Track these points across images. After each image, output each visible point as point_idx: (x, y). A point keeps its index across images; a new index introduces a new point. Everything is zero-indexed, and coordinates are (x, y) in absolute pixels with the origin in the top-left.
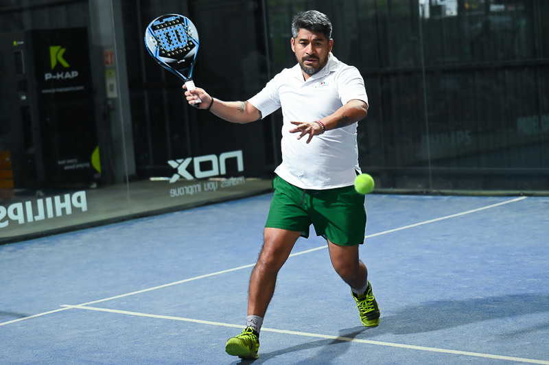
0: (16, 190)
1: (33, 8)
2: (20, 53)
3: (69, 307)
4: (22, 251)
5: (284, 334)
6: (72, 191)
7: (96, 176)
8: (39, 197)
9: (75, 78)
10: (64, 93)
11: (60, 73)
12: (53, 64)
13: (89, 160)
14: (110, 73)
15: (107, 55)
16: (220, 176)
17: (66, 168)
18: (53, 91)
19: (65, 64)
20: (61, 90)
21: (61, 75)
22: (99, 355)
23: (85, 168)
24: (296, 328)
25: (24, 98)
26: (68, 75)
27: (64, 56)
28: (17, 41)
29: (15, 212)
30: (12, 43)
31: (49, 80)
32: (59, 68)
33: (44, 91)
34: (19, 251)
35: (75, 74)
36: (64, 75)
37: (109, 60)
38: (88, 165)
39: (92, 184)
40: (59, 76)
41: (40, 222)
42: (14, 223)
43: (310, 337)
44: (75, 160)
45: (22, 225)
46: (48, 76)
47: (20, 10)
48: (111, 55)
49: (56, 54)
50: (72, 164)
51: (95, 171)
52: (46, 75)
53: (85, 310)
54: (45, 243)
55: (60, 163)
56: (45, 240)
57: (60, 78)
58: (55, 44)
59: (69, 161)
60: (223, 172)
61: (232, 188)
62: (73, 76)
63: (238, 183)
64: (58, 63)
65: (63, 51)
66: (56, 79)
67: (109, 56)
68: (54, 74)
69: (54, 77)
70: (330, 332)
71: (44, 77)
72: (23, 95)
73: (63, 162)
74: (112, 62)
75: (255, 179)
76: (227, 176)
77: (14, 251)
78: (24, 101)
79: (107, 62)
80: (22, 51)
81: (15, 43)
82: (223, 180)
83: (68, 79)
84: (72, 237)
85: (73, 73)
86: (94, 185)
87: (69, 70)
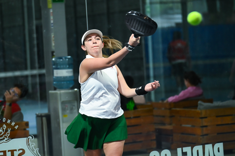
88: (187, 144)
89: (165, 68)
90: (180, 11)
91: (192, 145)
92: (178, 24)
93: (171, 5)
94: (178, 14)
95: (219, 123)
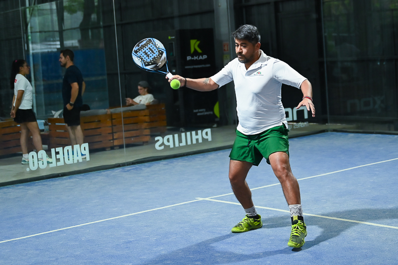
0: (168, 127)
1: (181, 16)
2: (172, 43)
3: (201, 199)
4: (171, 164)
5: (333, 220)
6: (202, 128)
7: (217, 120)
8: (183, 132)
9: (205, 59)
10: (198, 68)
11: (196, 57)
12: (192, 50)
13: (212, 110)
14: (226, 57)
15: (225, 46)
16: (293, 121)
17: (198, 114)
18: (192, 67)
19: (199, 51)
20: (196, 67)
21: (197, 58)
22: (220, 229)
23: (210, 115)
24: (341, 216)
25: (174, 71)
26: (201, 58)
27: (199, 46)
28: (171, 36)
30: (168, 38)
31: (189, 60)
32: (196, 53)
33: (186, 67)
34: (170, 164)
35: (205, 57)
36: (198, 58)
37: (226, 49)
38: (212, 113)
39: (214, 125)
40: (195, 58)
41: (183, 147)
42: (167, 147)
43: (350, 222)
44: (204, 110)
45: (172, 148)
46: (189, 58)
47: (172, 18)
48: (227, 46)
49: (194, 44)
50: (202, 112)
51: (216, 117)
52: (188, 57)
53: (210, 201)
54: (186, 160)
55: (195, 111)
56: (186, 158)
57: (196, 59)
58: (193, 39)
59: (200, 110)
60: (295, 119)
61: (300, 129)
62: (204, 58)
63: (304, 126)
64: (195, 50)
65: (198, 42)
66: (194, 60)
67: (226, 46)
68: (192, 57)
69: (193, 58)
70: (363, 219)
71: (186, 58)
72: (174, 69)
73: (197, 111)
74: (227, 50)
75: (315, 124)
76: (297, 121)
77: (167, 164)
79: (225, 50)
80: (173, 43)
81: (169, 38)
82: (295, 123)
83: (201, 60)
84: (202, 157)
85: (204, 56)
86: (215, 126)
87: (202, 54)
88: (59, 146)
89: (44, 85)
90: (58, 39)
91: (63, 146)
92: (58, 49)
93: (51, 33)
94: (58, 41)
95: (86, 128)
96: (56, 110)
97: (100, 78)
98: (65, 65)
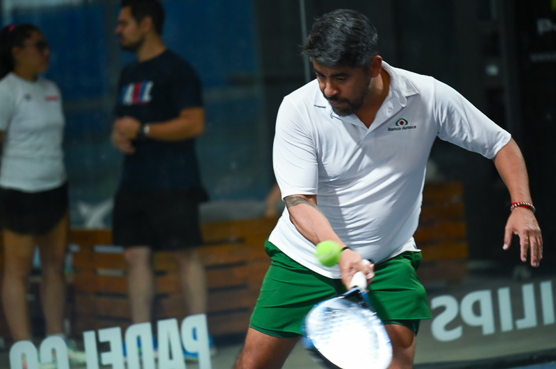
0: (473, 265)
8: (527, 281)
25: (493, 70)
29: (477, 308)
31: (546, 34)
33: (536, 58)
41: (528, 332)
42: (472, 333)
45: (490, 337)
46: (544, 26)
52: (540, 23)
71: (535, 27)
72: (491, 64)
78: (493, 78)
96: (94, 201)
97: (238, 93)
98: (135, 48)
